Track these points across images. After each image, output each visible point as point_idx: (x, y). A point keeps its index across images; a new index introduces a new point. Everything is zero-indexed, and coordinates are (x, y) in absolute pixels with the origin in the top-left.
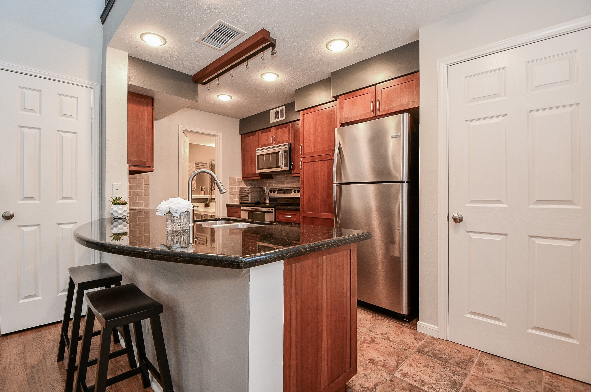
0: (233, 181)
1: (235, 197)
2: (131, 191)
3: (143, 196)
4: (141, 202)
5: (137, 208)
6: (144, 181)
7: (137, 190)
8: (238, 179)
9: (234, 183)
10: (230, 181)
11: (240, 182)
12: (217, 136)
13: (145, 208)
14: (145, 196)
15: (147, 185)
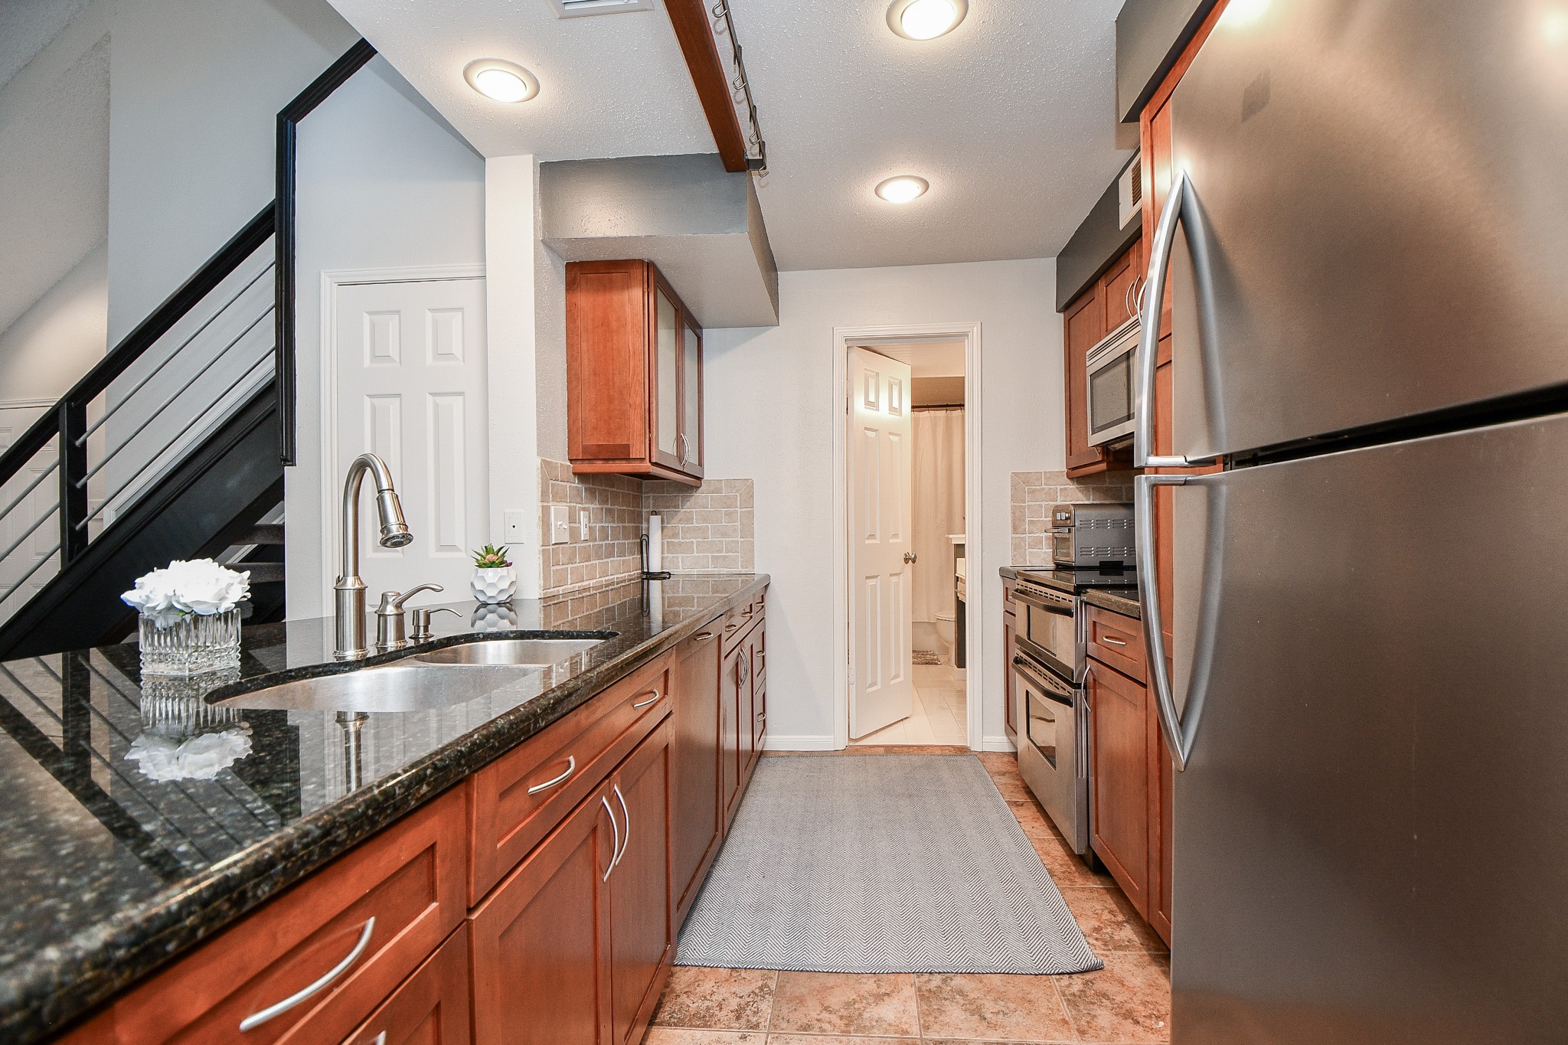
0: (1027, 483)
1: (1037, 543)
2: (709, 525)
3: (736, 539)
4: (732, 554)
5: (724, 571)
6: (739, 498)
7: (724, 524)
8: (1050, 476)
9: (1032, 492)
10: (1014, 487)
11: (1059, 487)
12: (965, 335)
13: (744, 571)
14: (742, 540)
15: (747, 509)
